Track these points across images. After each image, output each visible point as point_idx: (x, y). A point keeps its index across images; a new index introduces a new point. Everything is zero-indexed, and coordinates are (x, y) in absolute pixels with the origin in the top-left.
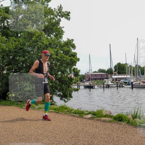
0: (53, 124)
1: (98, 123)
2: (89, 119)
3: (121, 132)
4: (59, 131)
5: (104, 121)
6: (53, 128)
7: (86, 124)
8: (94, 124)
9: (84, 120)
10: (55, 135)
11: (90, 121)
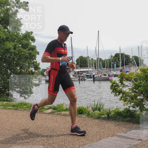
0: (11, 121)
1: (59, 118)
2: (49, 114)
3: (81, 125)
4: (17, 128)
5: (64, 115)
6: (11, 125)
7: (46, 119)
8: (55, 118)
9: (44, 115)
10: (12, 132)
11: (50, 116)
